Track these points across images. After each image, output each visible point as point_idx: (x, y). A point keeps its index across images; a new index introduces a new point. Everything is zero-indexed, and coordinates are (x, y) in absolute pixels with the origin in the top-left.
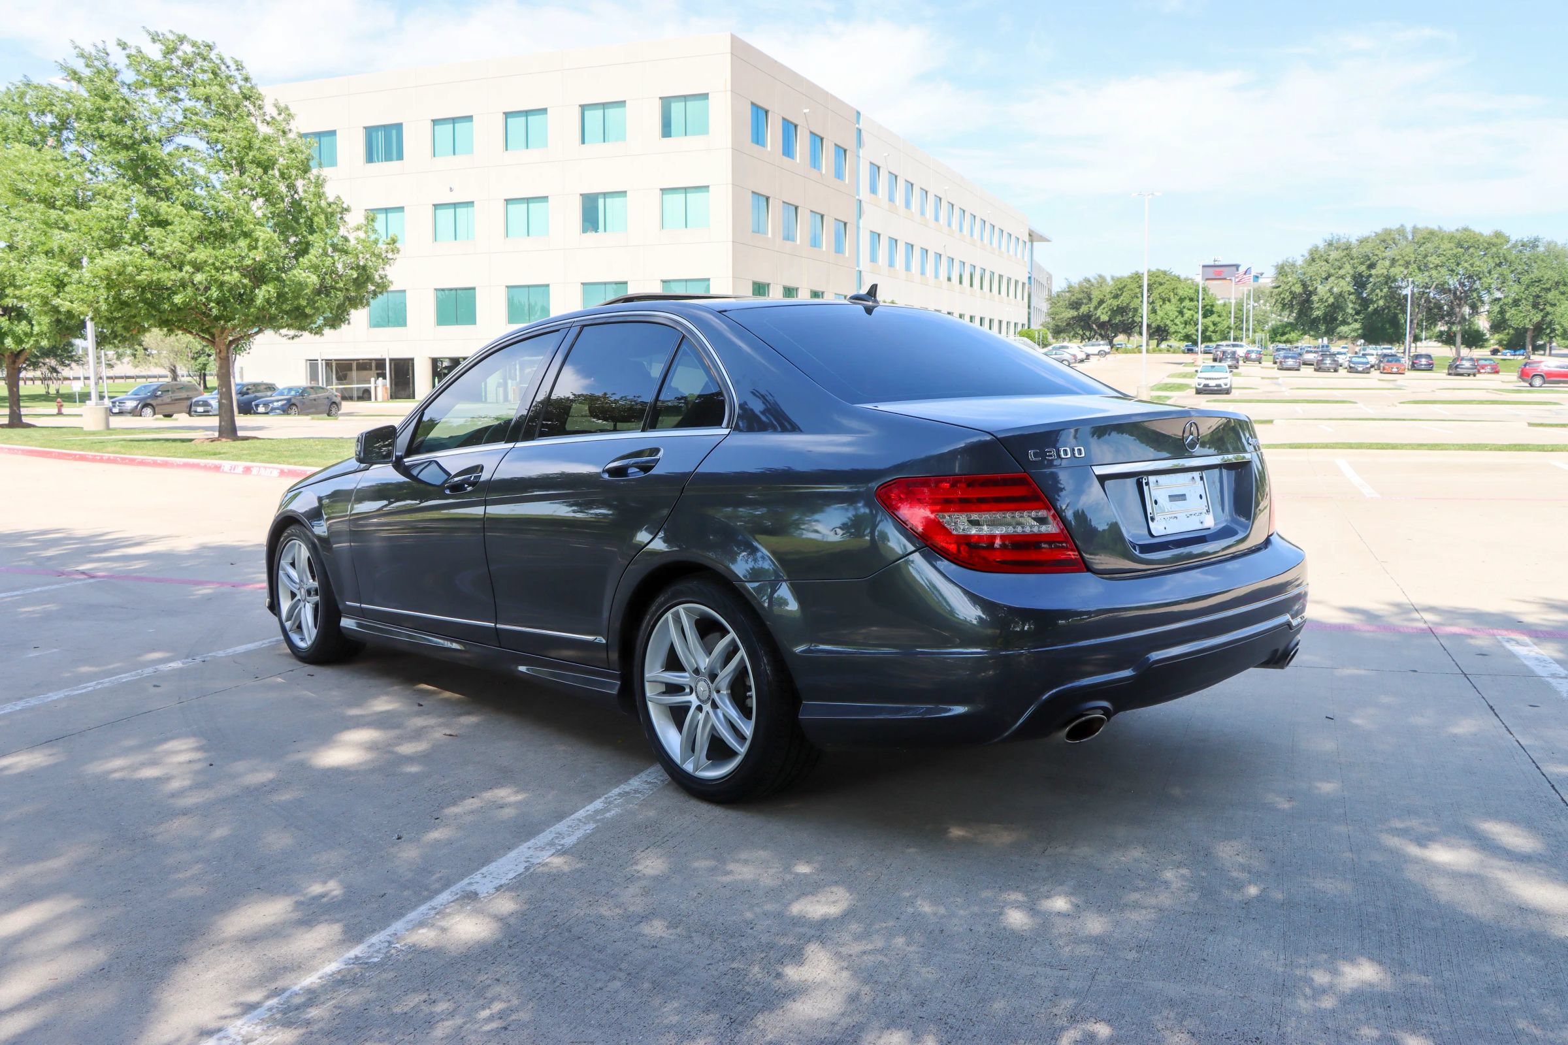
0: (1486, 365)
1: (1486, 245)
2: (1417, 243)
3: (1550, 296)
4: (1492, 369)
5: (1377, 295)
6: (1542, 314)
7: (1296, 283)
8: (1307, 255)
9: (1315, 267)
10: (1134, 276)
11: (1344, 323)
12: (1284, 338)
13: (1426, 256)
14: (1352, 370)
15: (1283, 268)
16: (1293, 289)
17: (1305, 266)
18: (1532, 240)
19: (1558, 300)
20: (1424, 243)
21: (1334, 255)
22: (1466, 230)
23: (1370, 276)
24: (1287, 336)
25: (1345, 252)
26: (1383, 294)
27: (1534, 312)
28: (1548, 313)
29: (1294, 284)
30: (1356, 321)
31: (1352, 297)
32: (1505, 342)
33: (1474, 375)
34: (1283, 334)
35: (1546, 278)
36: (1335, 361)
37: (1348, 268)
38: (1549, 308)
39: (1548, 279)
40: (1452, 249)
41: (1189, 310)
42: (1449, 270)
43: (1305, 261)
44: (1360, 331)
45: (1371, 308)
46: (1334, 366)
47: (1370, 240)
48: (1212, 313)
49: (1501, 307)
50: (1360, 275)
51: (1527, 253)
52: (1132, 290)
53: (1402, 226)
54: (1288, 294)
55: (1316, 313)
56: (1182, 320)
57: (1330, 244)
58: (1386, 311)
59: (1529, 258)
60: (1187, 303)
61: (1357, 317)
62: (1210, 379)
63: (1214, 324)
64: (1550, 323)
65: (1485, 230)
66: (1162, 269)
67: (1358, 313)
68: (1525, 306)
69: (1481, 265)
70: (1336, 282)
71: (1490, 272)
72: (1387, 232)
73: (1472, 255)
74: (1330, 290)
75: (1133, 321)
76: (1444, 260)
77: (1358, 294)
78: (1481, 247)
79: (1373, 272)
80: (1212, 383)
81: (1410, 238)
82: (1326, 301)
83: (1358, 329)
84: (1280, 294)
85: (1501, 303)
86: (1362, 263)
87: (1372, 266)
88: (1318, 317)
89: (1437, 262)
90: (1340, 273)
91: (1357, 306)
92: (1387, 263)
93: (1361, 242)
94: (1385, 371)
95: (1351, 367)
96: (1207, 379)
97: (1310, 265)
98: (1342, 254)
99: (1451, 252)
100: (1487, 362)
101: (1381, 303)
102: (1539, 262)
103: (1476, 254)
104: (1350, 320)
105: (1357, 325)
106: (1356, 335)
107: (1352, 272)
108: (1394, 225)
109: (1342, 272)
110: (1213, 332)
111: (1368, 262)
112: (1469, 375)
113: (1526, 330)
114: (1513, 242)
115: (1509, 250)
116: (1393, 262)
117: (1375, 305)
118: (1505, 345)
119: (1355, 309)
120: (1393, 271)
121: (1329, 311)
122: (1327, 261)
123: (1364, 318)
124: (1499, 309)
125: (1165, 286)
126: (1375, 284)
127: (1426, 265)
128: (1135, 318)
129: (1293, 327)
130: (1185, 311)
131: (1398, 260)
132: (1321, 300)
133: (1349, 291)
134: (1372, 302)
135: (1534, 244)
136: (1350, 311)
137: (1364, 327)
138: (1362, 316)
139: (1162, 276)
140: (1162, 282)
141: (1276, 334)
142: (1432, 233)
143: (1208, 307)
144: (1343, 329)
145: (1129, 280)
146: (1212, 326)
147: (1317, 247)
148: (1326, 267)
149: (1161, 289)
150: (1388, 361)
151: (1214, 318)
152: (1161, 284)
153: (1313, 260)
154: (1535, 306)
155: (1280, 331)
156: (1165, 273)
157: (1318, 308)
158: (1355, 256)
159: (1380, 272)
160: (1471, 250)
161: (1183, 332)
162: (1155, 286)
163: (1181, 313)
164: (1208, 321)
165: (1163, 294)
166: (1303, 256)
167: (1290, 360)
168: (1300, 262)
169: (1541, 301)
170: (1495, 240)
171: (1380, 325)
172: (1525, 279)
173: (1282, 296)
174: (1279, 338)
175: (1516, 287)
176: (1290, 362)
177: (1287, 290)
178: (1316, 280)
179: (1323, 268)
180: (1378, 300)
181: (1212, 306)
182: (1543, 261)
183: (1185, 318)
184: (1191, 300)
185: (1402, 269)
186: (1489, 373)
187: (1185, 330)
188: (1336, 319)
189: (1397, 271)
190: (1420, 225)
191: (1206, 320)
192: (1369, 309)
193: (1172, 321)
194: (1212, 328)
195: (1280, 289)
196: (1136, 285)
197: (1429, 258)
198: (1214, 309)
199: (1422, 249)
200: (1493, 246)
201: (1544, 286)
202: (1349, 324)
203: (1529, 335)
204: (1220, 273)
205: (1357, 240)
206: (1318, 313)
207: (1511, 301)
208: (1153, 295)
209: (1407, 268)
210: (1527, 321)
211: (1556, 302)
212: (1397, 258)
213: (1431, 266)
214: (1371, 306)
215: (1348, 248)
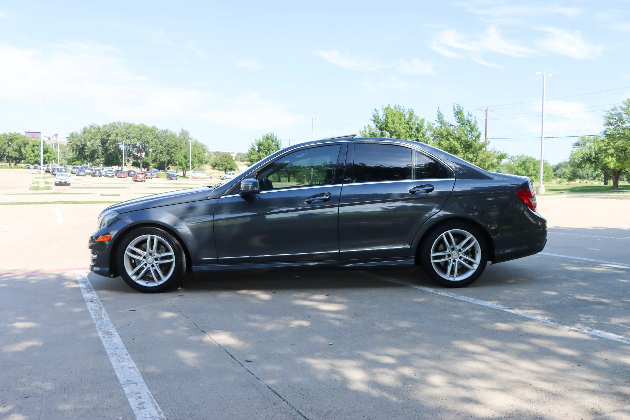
0: (155, 175)
1: (150, 131)
2: (126, 128)
3: (173, 150)
4: (157, 176)
5: (111, 147)
6: (170, 157)
7: (78, 141)
8: (82, 130)
9: (85, 135)
10: (4, 134)
11: (98, 157)
12: (73, 163)
13: (129, 134)
14: (107, 176)
15: (73, 135)
16: (77, 143)
17: (81, 134)
18: (165, 130)
19: (176, 152)
20: (128, 128)
21: (93, 131)
22: (142, 124)
23: (108, 140)
24: (75, 162)
25: (98, 130)
26: (113, 147)
27: (167, 156)
28: (172, 157)
29: (77, 142)
30: (102, 157)
31: (101, 148)
32: (156, 167)
33: (152, 178)
34: (73, 162)
35: (171, 144)
36: (100, 172)
37: (99, 136)
38: (172, 155)
39: (172, 144)
40: (138, 131)
41: (38, 150)
42: (137, 139)
43: (82, 133)
44: (104, 161)
45: (109, 152)
46: (100, 175)
47: (108, 126)
48: (47, 152)
49: (156, 154)
50: (104, 139)
51: (164, 134)
52: (3, 141)
53: (120, 121)
54: (75, 145)
55: (87, 154)
56: (34, 154)
57: (91, 127)
58: (114, 154)
59: (165, 136)
60: (36, 147)
61: (103, 156)
62: (62, 179)
63: (48, 157)
64: (173, 160)
65: (149, 125)
66: (17, 132)
67: (103, 154)
68: (164, 153)
69: (149, 139)
70: (94, 141)
71: (152, 141)
72: (114, 123)
73: (146, 134)
74: (92, 145)
75: (4, 154)
76: (136, 135)
77: (103, 146)
78: (149, 131)
79: (109, 138)
80: (63, 181)
81: (123, 126)
82: (91, 149)
83: (103, 160)
84: (71, 145)
85: (156, 152)
86: (105, 135)
87: (109, 136)
88: (87, 155)
89: (133, 136)
90: (96, 138)
91: (103, 151)
92: (115, 135)
93: (104, 126)
94: (120, 177)
95: (106, 175)
96: (61, 179)
97: (84, 134)
98: (97, 131)
99: (138, 132)
100: (154, 174)
101: (113, 150)
102: (169, 138)
103: (147, 134)
104: (100, 157)
105: (103, 159)
106: (103, 162)
107: (100, 138)
108: (117, 121)
109: (97, 138)
110: (48, 160)
111: (107, 135)
112: (149, 178)
113: (164, 162)
114: (159, 130)
115: (158, 133)
116: (117, 135)
117: (110, 151)
118: (156, 168)
119: (102, 152)
120: (117, 138)
121: (92, 153)
122: (91, 133)
123: (106, 156)
124: (155, 154)
125: (19, 140)
126: (110, 143)
127: (129, 137)
128: (5, 153)
129: (77, 159)
130: (36, 151)
131: (119, 134)
132: (89, 148)
133: (100, 145)
134: (109, 150)
135: (166, 132)
136: (100, 153)
137: (106, 160)
138: (105, 155)
139: (17, 135)
140: (18, 138)
141: (70, 162)
142: (131, 125)
143: (46, 150)
144: (98, 160)
145: (2, 136)
146: (47, 157)
147: (86, 127)
148: (91, 135)
149: (17, 141)
150: (120, 173)
151: (48, 154)
152: (17, 139)
153: (85, 132)
154: (168, 154)
155: (72, 160)
156: (18, 134)
157: (87, 152)
158: (102, 132)
159: (112, 138)
160: (146, 132)
161: (35, 160)
162: (14, 139)
163: (33, 151)
164: (46, 155)
165: (18, 143)
166: (80, 130)
167: (82, 172)
168: (79, 133)
169: (169, 152)
170: (153, 129)
171: (112, 159)
172: (164, 144)
173: (72, 146)
174: (71, 163)
175: (161, 147)
176: (82, 173)
177: (75, 144)
178: (86, 140)
179: (89, 136)
180: (111, 149)
181: (47, 149)
182: (169, 137)
183: (36, 154)
184: (38, 146)
185: (121, 138)
186: (155, 178)
187: (35, 159)
188: (94, 156)
189: (119, 138)
190: (126, 122)
191: (45, 155)
192: (108, 153)
193: (30, 155)
194: (47, 158)
195: (72, 143)
196: (5, 139)
197: (130, 134)
198: (48, 151)
199: (127, 131)
200: (152, 131)
201: (171, 147)
202: (100, 158)
203: (166, 164)
204: (34, 135)
205: (103, 126)
206: (87, 153)
207: (159, 152)
208: (13, 143)
209: (122, 137)
210: (165, 159)
211: (175, 152)
212: (118, 133)
213: (131, 137)
214: (109, 151)
215: (99, 128)
